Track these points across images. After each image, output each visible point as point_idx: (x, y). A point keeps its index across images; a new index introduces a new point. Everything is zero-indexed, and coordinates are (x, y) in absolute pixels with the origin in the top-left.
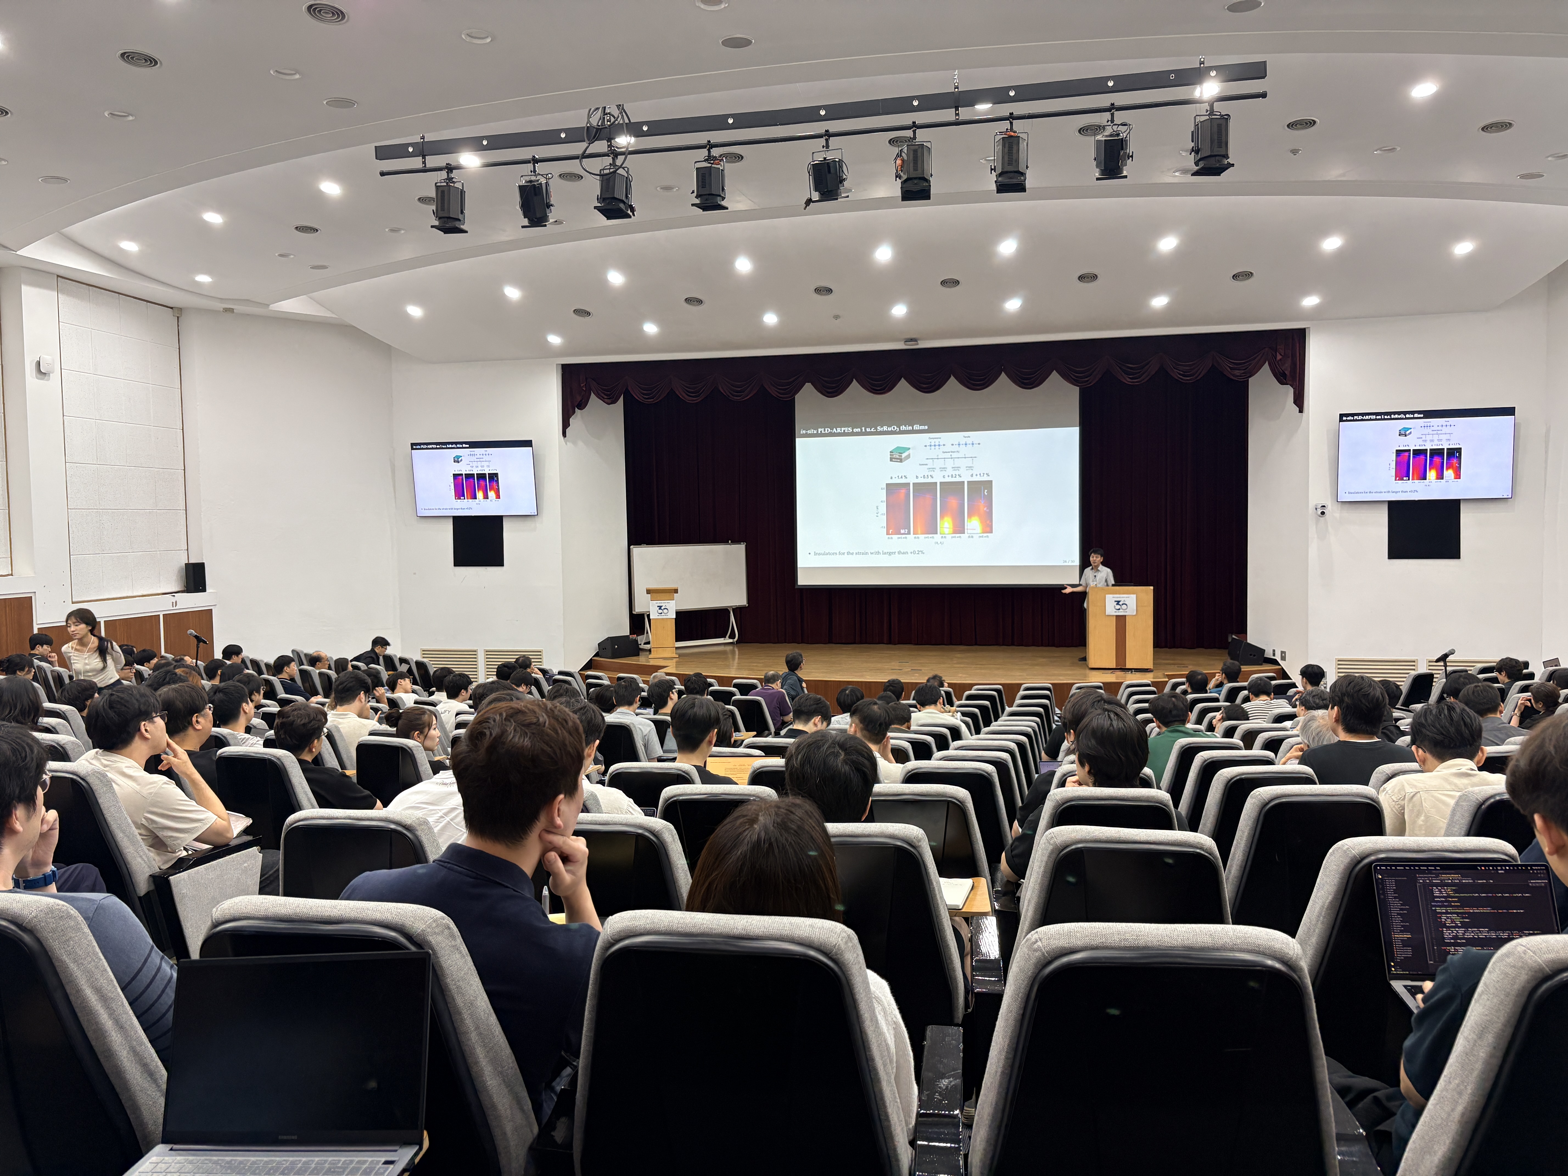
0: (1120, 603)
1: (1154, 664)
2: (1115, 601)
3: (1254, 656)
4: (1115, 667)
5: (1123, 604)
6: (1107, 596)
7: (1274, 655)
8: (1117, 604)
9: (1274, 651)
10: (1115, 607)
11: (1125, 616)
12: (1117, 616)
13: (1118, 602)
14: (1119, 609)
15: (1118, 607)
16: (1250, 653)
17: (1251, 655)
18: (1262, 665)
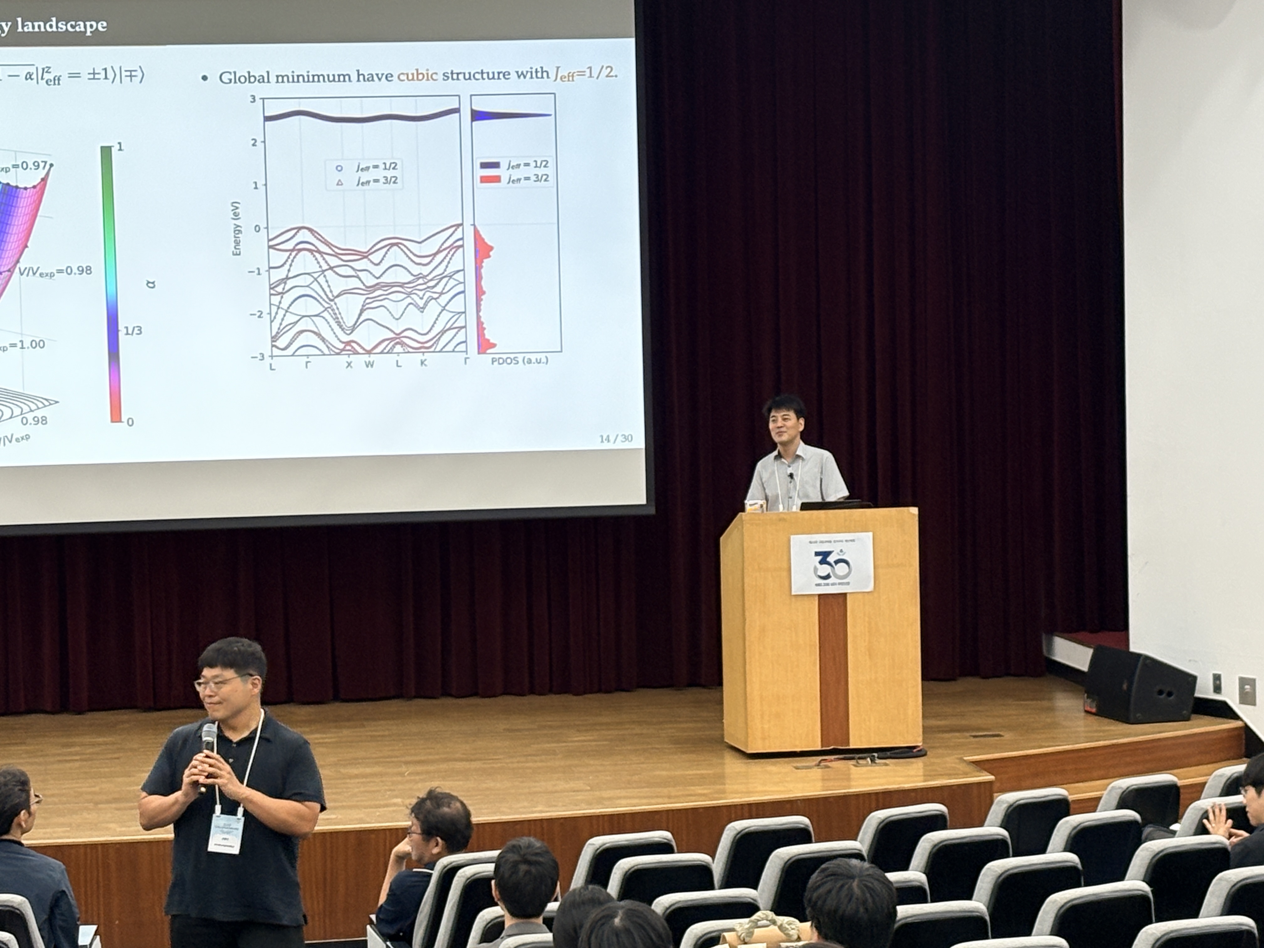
0: (831, 559)
1: (926, 730)
2: (817, 554)
3: (1170, 694)
4: (819, 748)
5: (837, 562)
6: (795, 539)
7: (1217, 689)
8: (821, 562)
9: (1217, 678)
10: (816, 569)
11: (844, 595)
12: (820, 595)
13: (824, 557)
14: (828, 577)
15: (825, 570)
16: (1158, 688)
17: (1161, 692)
18: (1188, 719)
